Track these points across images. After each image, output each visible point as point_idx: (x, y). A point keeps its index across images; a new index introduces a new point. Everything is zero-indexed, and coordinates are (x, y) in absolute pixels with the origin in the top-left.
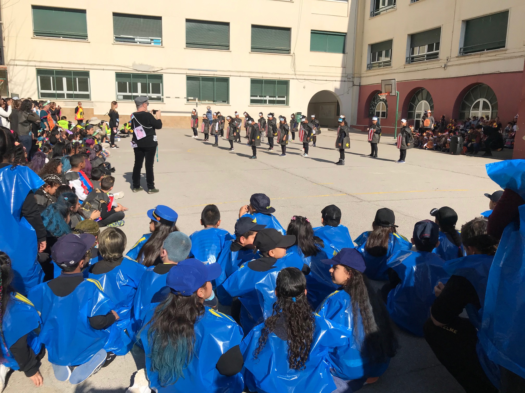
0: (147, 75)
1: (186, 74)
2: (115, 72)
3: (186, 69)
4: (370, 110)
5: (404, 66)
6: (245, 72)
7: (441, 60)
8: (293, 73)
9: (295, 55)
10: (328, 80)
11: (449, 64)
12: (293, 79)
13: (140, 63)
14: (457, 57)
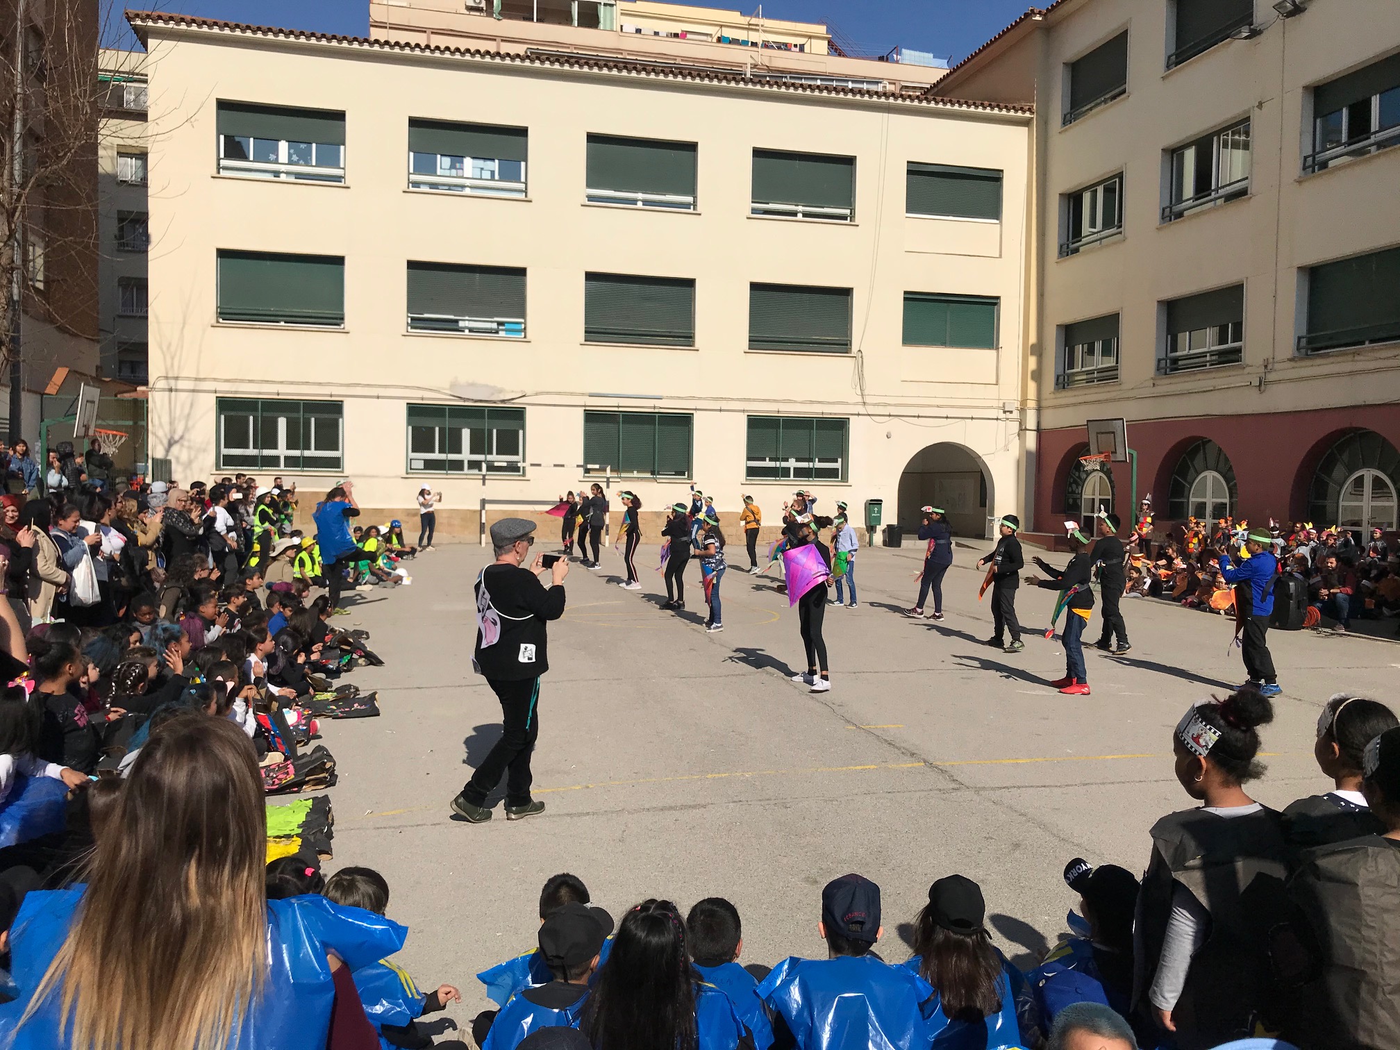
0: (486, 409)
1: (585, 406)
2: (408, 404)
3: (583, 394)
4: (1069, 493)
5: (1152, 382)
6: (733, 399)
7: (1248, 366)
9: (862, 357)
10: (951, 418)
11: (1271, 377)
12: (859, 415)
13: (470, 381)
14: (1290, 360)
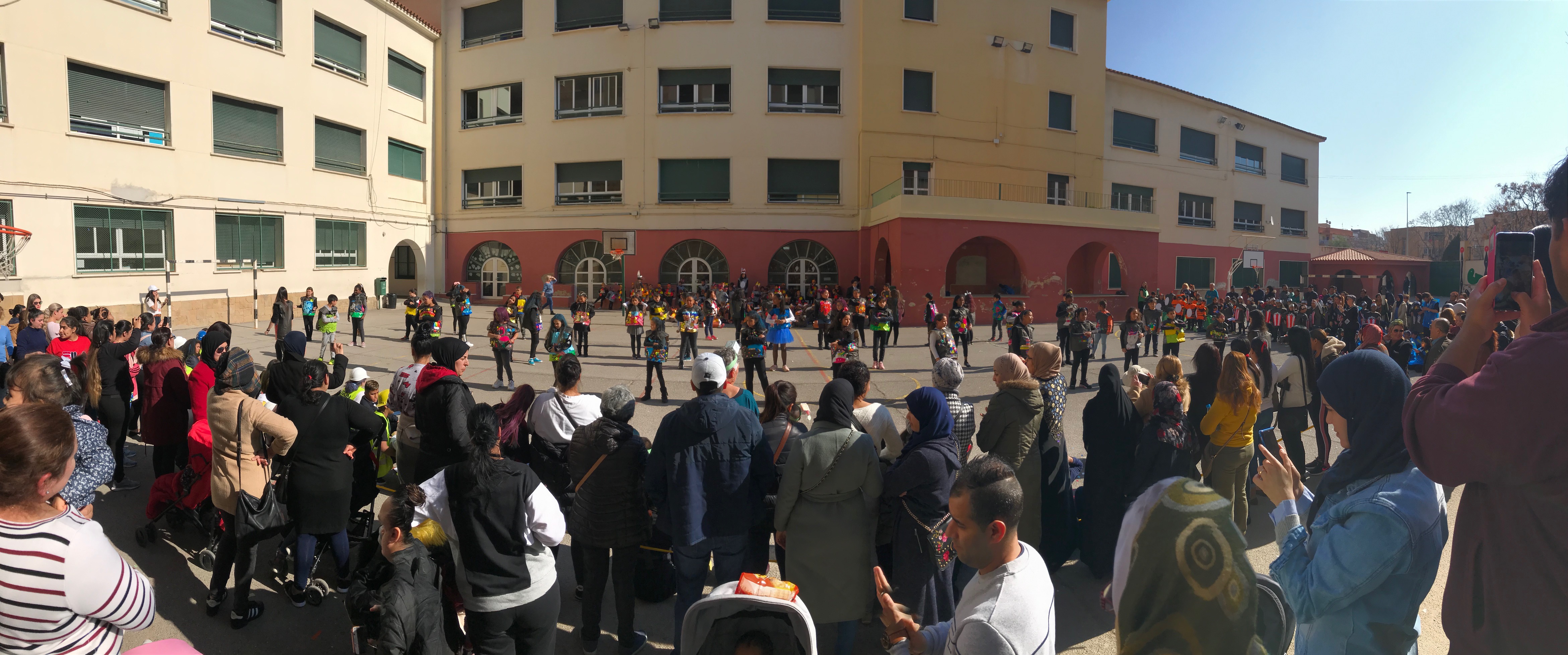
0: (141, 211)
1: (216, 209)
2: (74, 204)
3: (214, 199)
4: (470, 269)
5: (555, 208)
6: (307, 206)
7: (627, 204)
8: (370, 209)
9: (371, 179)
10: (409, 224)
11: (643, 211)
12: (369, 220)
13: (128, 184)
14: (656, 204)
